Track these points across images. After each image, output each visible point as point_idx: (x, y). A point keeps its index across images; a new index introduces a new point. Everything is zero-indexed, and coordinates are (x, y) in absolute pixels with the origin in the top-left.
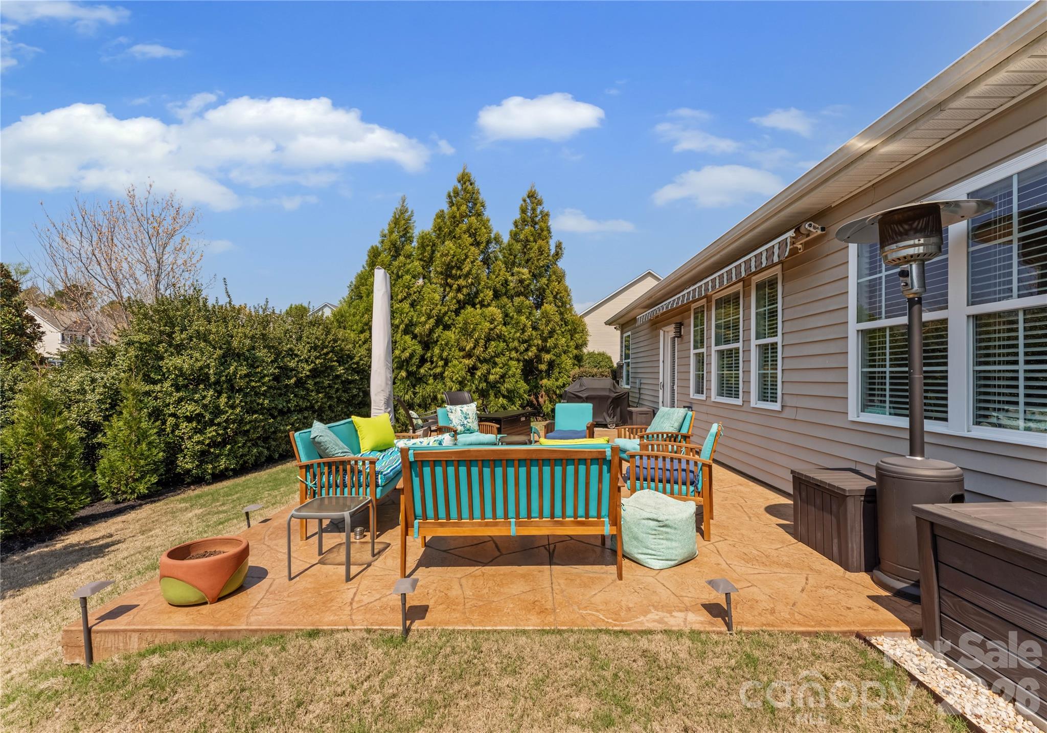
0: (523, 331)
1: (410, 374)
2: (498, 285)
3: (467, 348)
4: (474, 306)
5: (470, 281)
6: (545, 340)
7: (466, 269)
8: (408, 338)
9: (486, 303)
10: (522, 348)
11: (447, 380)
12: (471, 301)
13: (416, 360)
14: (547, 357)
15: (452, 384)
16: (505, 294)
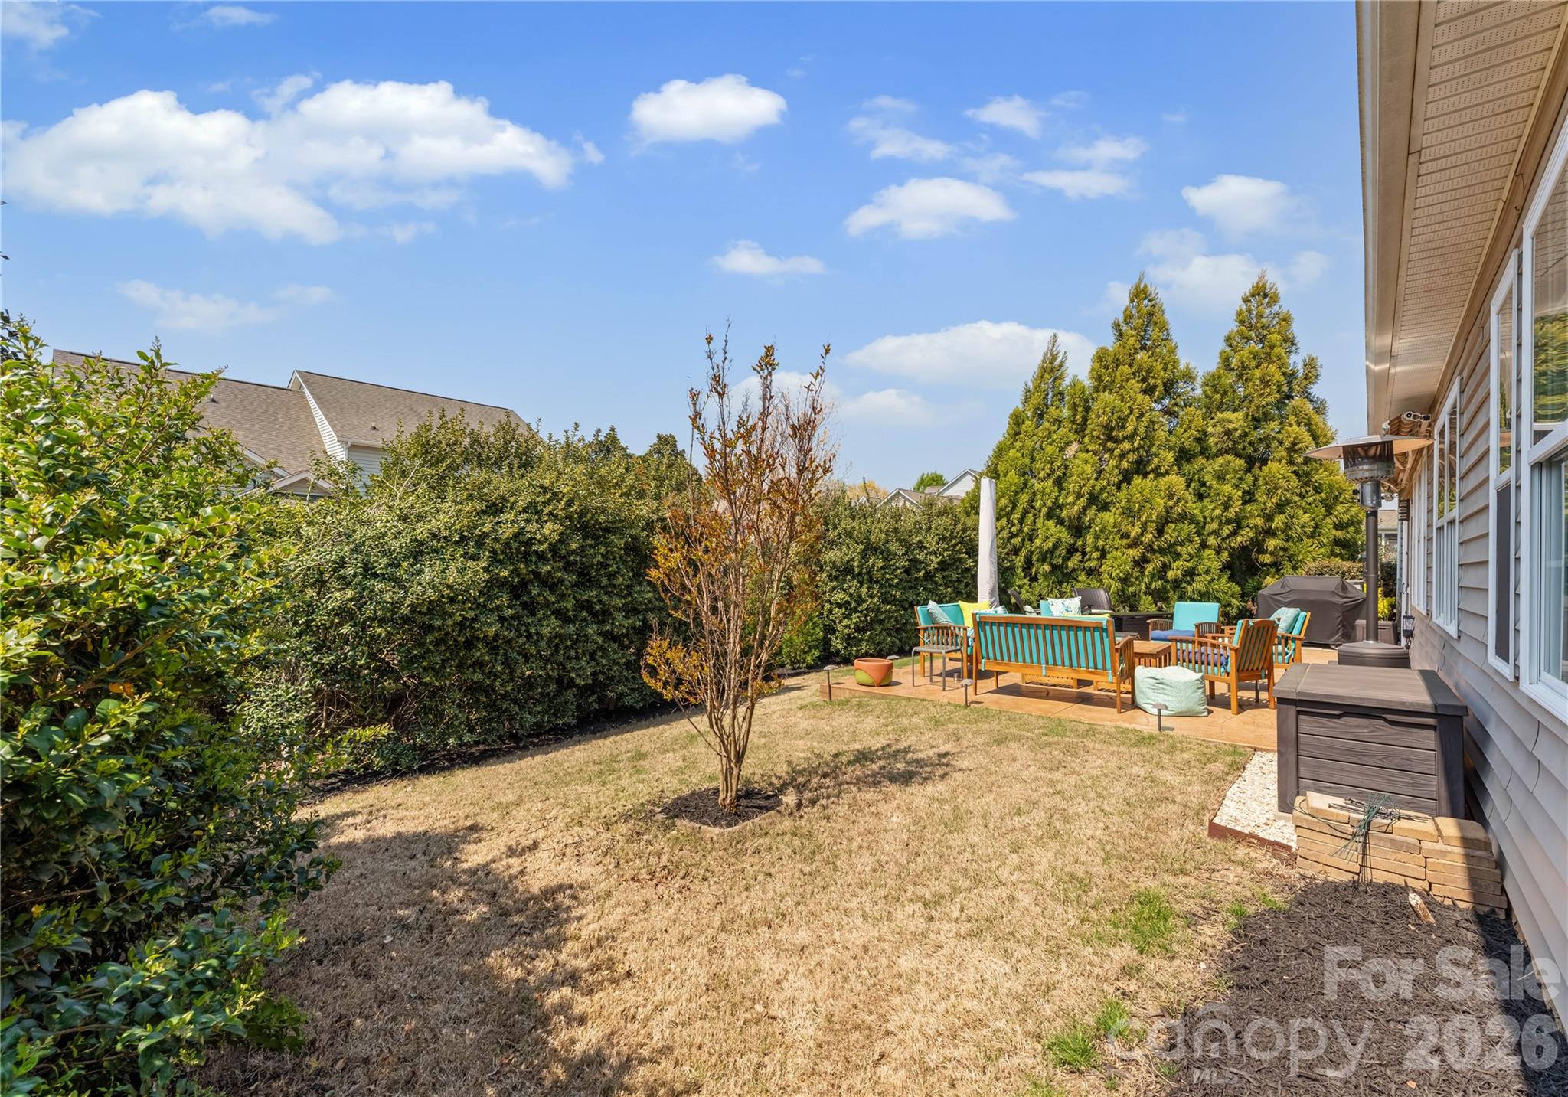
0: (1227, 506)
1: (1055, 568)
2: (1186, 443)
3: (1132, 535)
4: (1145, 475)
5: (1136, 444)
6: (1269, 518)
7: (1130, 429)
8: (1051, 523)
9: (1163, 471)
10: (1226, 531)
11: (1105, 576)
12: (1141, 468)
13: (1062, 551)
14: (1272, 544)
15: (1112, 582)
16: (1202, 453)
